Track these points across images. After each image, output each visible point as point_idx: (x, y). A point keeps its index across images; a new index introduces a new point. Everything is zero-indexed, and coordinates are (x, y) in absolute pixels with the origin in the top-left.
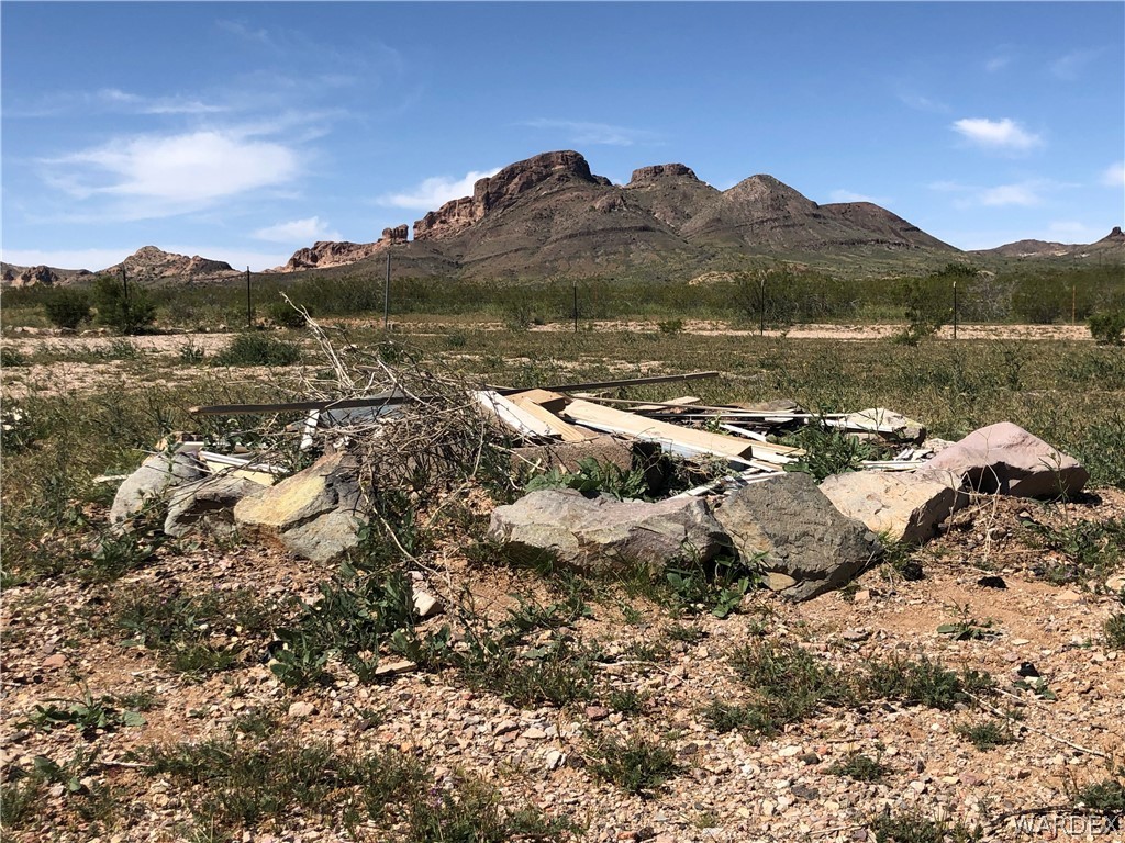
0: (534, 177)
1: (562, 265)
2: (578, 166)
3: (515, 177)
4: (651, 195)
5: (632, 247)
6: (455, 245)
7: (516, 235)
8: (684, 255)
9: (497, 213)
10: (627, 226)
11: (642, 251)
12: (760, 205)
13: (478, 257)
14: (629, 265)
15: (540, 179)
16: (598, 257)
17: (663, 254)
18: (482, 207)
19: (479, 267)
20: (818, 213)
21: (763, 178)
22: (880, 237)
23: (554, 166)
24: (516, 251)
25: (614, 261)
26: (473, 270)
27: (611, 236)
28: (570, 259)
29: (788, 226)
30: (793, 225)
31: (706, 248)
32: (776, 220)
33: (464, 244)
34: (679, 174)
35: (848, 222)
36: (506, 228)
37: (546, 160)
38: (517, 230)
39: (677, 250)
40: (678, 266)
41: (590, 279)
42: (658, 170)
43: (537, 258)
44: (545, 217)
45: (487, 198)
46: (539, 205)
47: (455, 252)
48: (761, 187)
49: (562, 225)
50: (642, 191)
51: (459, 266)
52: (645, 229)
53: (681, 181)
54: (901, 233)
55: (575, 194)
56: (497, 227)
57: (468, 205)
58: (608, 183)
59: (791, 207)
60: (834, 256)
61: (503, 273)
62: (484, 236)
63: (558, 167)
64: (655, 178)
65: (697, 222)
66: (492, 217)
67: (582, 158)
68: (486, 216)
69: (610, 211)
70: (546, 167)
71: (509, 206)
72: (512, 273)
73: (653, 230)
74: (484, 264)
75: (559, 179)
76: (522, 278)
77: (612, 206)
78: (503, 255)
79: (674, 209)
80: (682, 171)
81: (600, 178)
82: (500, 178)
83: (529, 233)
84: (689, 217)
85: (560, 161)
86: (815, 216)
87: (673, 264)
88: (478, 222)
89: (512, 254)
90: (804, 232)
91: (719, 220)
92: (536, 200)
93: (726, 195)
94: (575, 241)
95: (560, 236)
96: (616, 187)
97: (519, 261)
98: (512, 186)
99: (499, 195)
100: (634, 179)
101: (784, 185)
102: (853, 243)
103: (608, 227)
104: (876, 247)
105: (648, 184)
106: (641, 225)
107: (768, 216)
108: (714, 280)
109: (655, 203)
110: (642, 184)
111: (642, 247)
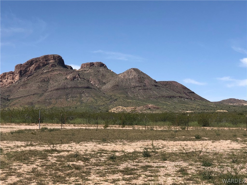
0: (41, 65)
1: (53, 101)
2: (60, 61)
3: (33, 64)
4: (89, 74)
5: (83, 95)
6: (7, 91)
7: (33, 88)
8: (104, 99)
9: (25, 79)
10: (81, 86)
11: (87, 97)
12: (134, 80)
13: (17, 97)
14: (82, 102)
15: (44, 65)
16: (68, 98)
17: (96, 98)
18: (18, 76)
19: (17, 101)
20: (156, 85)
21: (135, 70)
22: (181, 95)
23: (50, 61)
24: (34, 94)
25: (76, 100)
26: (15, 102)
27: (74, 90)
28: (57, 99)
29: (145, 89)
30: (147, 89)
31: (113, 97)
32: (140, 86)
33: (10, 91)
34: (100, 66)
35: (168, 89)
36: (29, 85)
37: (46, 58)
38: (34, 86)
39: (101, 97)
40: (102, 104)
41: (67, 107)
42: (92, 64)
43: (43, 98)
44: (46, 81)
45: (20, 72)
46: (43, 76)
47: (6, 94)
48: (134, 73)
49: (53, 85)
50: (85, 72)
51: (8, 100)
52: (88, 88)
53: (101, 69)
54: (188, 94)
55: (59, 72)
56: (25, 85)
57: (12, 74)
58: (71, 68)
59: (146, 82)
60: (164, 102)
61: (28, 103)
62: (20, 88)
64: (91, 67)
65: (108, 86)
66: (23, 80)
67: (61, 58)
68: (20, 79)
69: (73, 80)
70: (46, 61)
71: (30, 76)
72: (32, 104)
73: (91, 88)
74: (20, 99)
75: (52, 66)
76: (37, 106)
77: (74, 78)
78: (28, 96)
79: (99, 80)
80: (102, 65)
81: (68, 66)
82: (26, 64)
83: (39, 87)
84: (105, 84)
85: (52, 59)
86: (156, 86)
87: (100, 103)
88: (16, 82)
89: (32, 96)
90: (151, 92)
91: (118, 85)
92: (42, 74)
93: (120, 75)
94: (59, 92)
95: (52, 89)
96: (75, 70)
97: (35, 99)
98: (31, 68)
99: (26, 71)
100: (82, 67)
101: (143, 73)
102: (170, 97)
103: (73, 86)
104: (180, 99)
105: (88, 69)
106: (86, 86)
107: (137, 85)
108: (120, 110)
109: (91, 77)
110: (85, 69)
111: (87, 95)
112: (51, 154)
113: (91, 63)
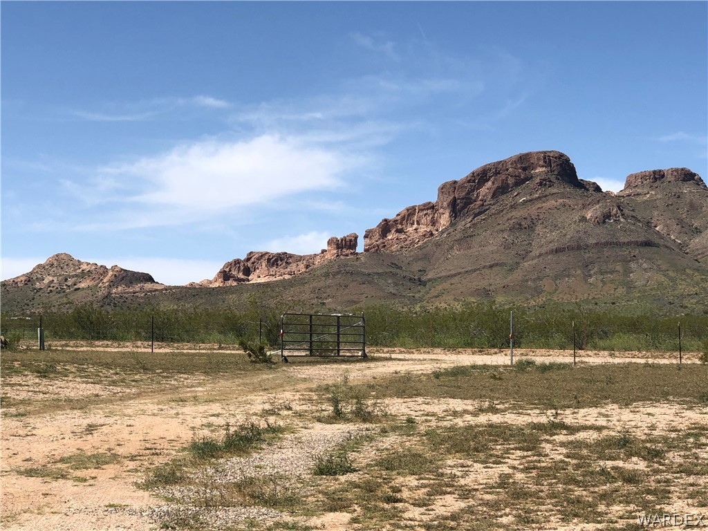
0: (511, 181)
1: (546, 284)
2: (563, 169)
3: (487, 180)
4: (650, 204)
5: (633, 265)
6: (417, 259)
7: (490, 248)
8: (697, 276)
9: (465, 222)
10: (626, 240)
11: (645, 270)
13: (443, 274)
14: (630, 286)
15: (520, 182)
16: (590, 276)
17: (671, 274)
18: (447, 215)
19: (446, 285)
23: (534, 168)
24: (491, 267)
25: (612, 281)
26: (440, 288)
27: (607, 252)
28: (556, 278)
33: (426, 257)
34: (684, 180)
36: (478, 239)
37: (524, 161)
38: (490, 243)
39: (688, 271)
40: (693, 290)
41: (587, 301)
42: (658, 176)
43: (517, 275)
44: (525, 227)
45: (453, 205)
46: (517, 214)
47: (416, 267)
49: (546, 237)
50: (639, 199)
51: (422, 283)
52: (648, 244)
53: (687, 188)
55: (561, 201)
56: (466, 238)
57: (429, 211)
58: (598, 189)
61: (477, 292)
62: (452, 248)
63: (539, 170)
64: (655, 185)
66: (460, 226)
67: (568, 160)
68: (452, 225)
69: (604, 222)
70: (524, 169)
71: (480, 214)
72: (486, 293)
73: (657, 246)
74: (453, 281)
75: (541, 184)
76: (500, 299)
77: (607, 216)
78: (475, 270)
79: (680, 222)
80: (688, 176)
81: (589, 183)
82: (469, 182)
83: (507, 246)
84: (698, 231)
85: (541, 163)
87: (684, 288)
88: (442, 232)
89: (485, 270)
92: (513, 207)
94: (563, 257)
95: (544, 250)
96: (608, 194)
97: (495, 279)
98: (483, 191)
99: (468, 201)
100: (628, 185)
103: (603, 241)
105: (646, 191)
106: (642, 239)
109: (656, 213)
110: (639, 191)
111: (645, 265)
112: (551, 436)
113: (654, 172)
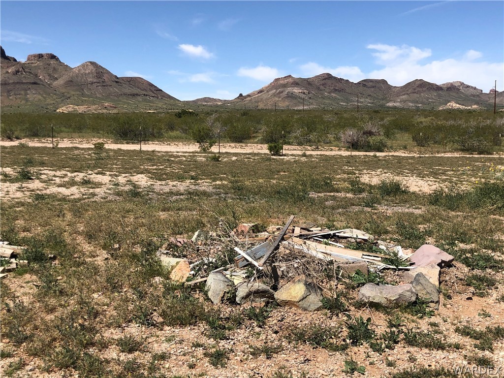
4: (38, 67)
5: (28, 92)
8: (55, 97)
10: (26, 82)
11: (34, 94)
12: (91, 75)
14: (27, 100)
16: (11, 96)
17: (44, 96)
20: (118, 81)
21: (92, 63)
22: (146, 93)
25: (20, 98)
27: (18, 86)
29: (104, 86)
30: (107, 86)
31: (66, 94)
32: (98, 83)
34: (51, 58)
35: (132, 86)
39: (51, 95)
40: (52, 102)
42: (40, 56)
48: (91, 67)
50: (33, 65)
52: (35, 83)
53: (52, 62)
54: (155, 92)
58: (15, 60)
59: (105, 77)
60: (126, 101)
64: (40, 59)
65: (61, 82)
69: (16, 74)
73: (39, 84)
77: (18, 72)
79: (49, 75)
80: (53, 57)
81: (11, 58)
84: (56, 79)
86: (117, 82)
87: (49, 101)
90: (111, 89)
91: (71, 81)
93: (75, 70)
96: (19, 62)
100: (28, 59)
101: (102, 67)
102: (134, 95)
103: (16, 82)
104: (144, 97)
105: (36, 62)
106: (33, 81)
107: (95, 81)
108: (70, 109)
109: (39, 71)
110: (33, 62)
111: (34, 92)
113: (39, 54)
